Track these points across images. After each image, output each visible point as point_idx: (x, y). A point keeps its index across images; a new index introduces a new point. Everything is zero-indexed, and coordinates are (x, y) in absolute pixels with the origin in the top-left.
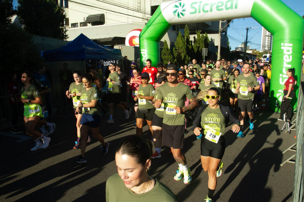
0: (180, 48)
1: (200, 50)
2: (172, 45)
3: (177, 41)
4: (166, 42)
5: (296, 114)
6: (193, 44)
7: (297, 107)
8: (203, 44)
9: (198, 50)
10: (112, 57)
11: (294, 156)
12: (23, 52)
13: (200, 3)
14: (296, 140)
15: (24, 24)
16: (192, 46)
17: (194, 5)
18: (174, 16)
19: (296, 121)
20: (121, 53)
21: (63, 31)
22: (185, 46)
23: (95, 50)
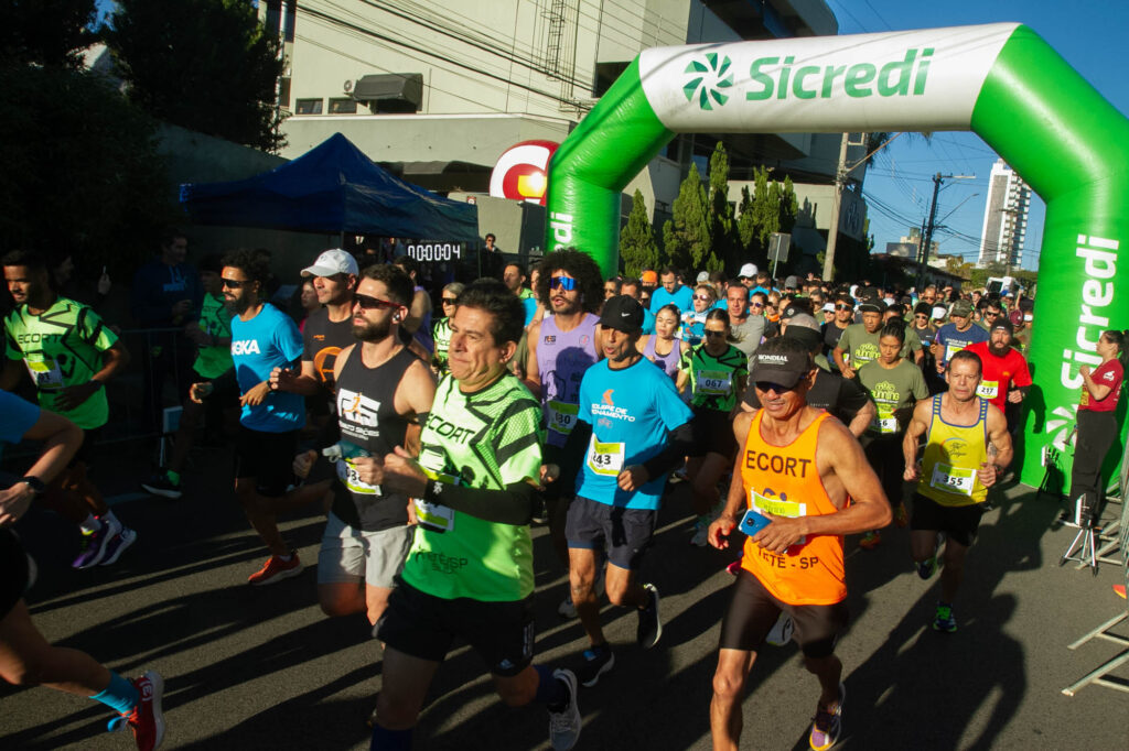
0: (688, 226)
1: (762, 239)
2: (662, 212)
3: (680, 197)
4: (639, 197)
5: (1121, 503)
6: (737, 214)
8: (776, 219)
9: (753, 236)
10: (441, 229)
11: (1121, 660)
12: (118, 176)
13: (786, 62)
15: (128, 78)
16: (734, 222)
17: (763, 69)
18: (687, 100)
19: (1119, 527)
20: (476, 219)
21: (268, 121)
22: (709, 218)
23: (384, 197)
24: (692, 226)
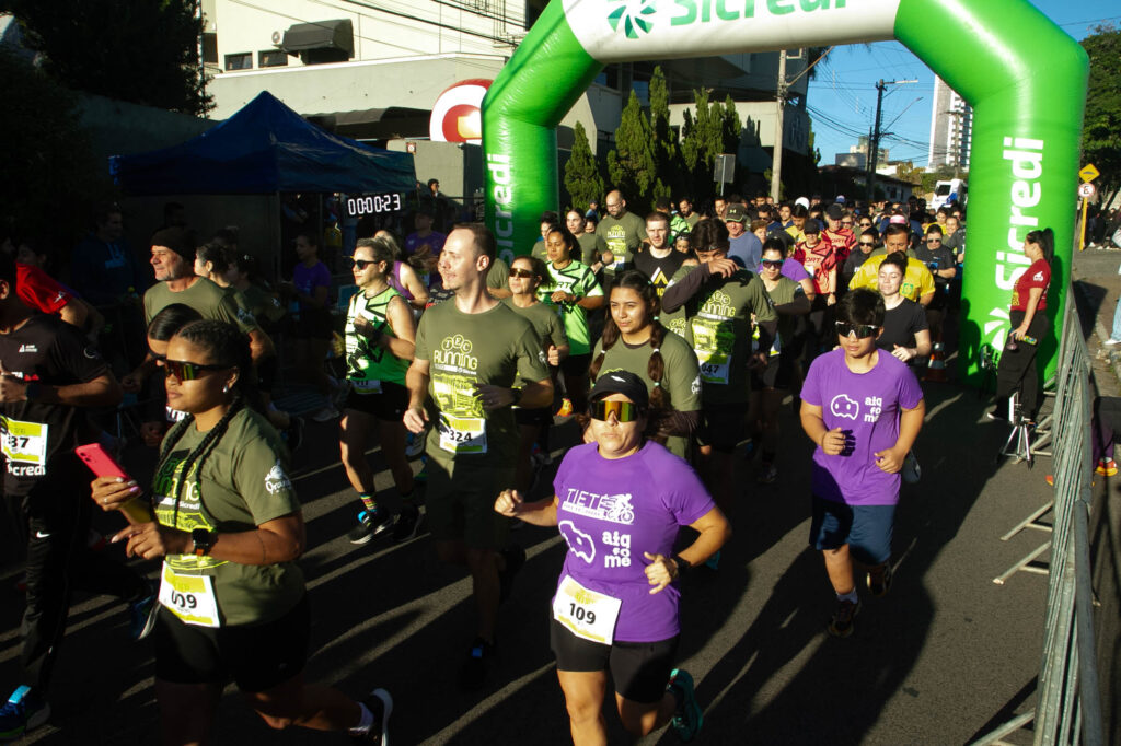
0: (632, 154)
1: (707, 161)
2: (605, 142)
3: (622, 125)
4: (580, 129)
5: (1054, 397)
6: (681, 138)
7: (1057, 369)
8: (720, 140)
9: (698, 160)
10: (378, 181)
11: (1045, 547)
12: (40, 155)
14: (1054, 490)
15: (41, 49)
16: (678, 146)
18: (612, 31)
19: (1052, 421)
20: (413, 168)
21: (194, 82)
22: (652, 144)
23: (316, 153)
24: (636, 154)
